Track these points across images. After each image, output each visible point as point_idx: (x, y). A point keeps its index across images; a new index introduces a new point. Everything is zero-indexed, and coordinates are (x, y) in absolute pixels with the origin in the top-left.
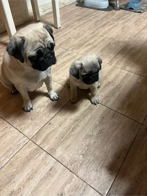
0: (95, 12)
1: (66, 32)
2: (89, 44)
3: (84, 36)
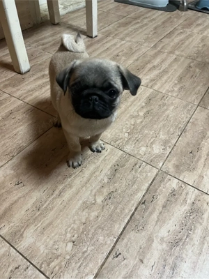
0: (149, 12)
1: (108, 45)
2: (154, 67)
3: (141, 52)
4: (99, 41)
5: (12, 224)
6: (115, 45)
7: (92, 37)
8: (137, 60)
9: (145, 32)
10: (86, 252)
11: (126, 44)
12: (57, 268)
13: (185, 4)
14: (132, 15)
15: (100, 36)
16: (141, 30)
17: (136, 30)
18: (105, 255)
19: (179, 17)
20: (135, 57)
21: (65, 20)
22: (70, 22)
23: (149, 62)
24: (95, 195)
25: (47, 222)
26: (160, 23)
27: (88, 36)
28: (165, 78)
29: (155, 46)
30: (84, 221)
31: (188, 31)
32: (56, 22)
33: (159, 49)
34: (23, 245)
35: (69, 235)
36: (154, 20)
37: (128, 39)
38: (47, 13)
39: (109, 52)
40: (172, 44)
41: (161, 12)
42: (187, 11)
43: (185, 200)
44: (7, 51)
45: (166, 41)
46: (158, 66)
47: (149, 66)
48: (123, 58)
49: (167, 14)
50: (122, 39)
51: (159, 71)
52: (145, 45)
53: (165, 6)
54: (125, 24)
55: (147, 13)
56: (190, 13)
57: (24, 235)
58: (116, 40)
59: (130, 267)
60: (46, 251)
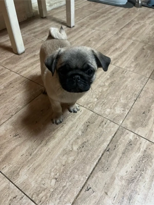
2: (116, 49)
3: (107, 38)
4: (75, 30)
5: (11, 166)
6: (88, 32)
7: (70, 27)
8: (104, 44)
9: (110, 23)
10: (65, 186)
11: (96, 32)
12: (44, 198)
13: (140, 2)
14: (100, 10)
15: (76, 26)
16: (106, 22)
17: (103, 21)
18: (79, 189)
19: (135, 12)
20: (102, 42)
21: (51, 14)
22: (54, 16)
23: (113, 45)
24: (72, 145)
25: (37, 164)
26: (121, 17)
27: (68, 26)
28: (125, 57)
29: (117, 34)
30: (64, 163)
31: (142, 22)
32: (44, 16)
33: (120, 36)
34: (19, 181)
35: (53, 174)
36: (116, 14)
37: (97, 28)
38: (38, 9)
39: (83, 38)
40: (130, 32)
41: (122, 8)
42: (141, 7)
43: (139, 149)
44: (8, 38)
45: (126, 29)
46: (119, 48)
47: (113, 48)
48: (94, 43)
49: (126, 10)
50: (93, 29)
51: (120, 52)
52: (110, 32)
53: (125, 4)
54: (95, 17)
55: (111, 9)
56: (143, 9)
57: (20, 174)
58: (88, 29)
59: (98, 198)
60: (36, 185)
